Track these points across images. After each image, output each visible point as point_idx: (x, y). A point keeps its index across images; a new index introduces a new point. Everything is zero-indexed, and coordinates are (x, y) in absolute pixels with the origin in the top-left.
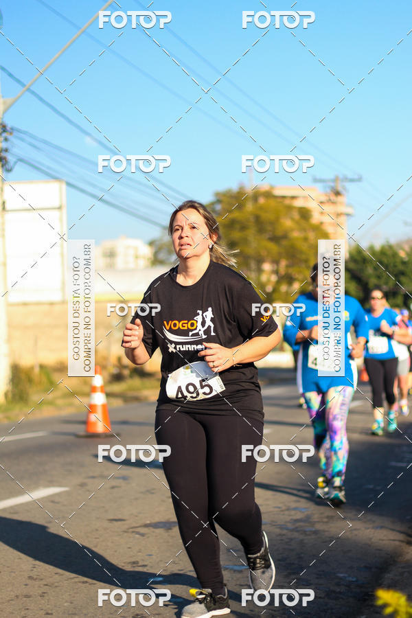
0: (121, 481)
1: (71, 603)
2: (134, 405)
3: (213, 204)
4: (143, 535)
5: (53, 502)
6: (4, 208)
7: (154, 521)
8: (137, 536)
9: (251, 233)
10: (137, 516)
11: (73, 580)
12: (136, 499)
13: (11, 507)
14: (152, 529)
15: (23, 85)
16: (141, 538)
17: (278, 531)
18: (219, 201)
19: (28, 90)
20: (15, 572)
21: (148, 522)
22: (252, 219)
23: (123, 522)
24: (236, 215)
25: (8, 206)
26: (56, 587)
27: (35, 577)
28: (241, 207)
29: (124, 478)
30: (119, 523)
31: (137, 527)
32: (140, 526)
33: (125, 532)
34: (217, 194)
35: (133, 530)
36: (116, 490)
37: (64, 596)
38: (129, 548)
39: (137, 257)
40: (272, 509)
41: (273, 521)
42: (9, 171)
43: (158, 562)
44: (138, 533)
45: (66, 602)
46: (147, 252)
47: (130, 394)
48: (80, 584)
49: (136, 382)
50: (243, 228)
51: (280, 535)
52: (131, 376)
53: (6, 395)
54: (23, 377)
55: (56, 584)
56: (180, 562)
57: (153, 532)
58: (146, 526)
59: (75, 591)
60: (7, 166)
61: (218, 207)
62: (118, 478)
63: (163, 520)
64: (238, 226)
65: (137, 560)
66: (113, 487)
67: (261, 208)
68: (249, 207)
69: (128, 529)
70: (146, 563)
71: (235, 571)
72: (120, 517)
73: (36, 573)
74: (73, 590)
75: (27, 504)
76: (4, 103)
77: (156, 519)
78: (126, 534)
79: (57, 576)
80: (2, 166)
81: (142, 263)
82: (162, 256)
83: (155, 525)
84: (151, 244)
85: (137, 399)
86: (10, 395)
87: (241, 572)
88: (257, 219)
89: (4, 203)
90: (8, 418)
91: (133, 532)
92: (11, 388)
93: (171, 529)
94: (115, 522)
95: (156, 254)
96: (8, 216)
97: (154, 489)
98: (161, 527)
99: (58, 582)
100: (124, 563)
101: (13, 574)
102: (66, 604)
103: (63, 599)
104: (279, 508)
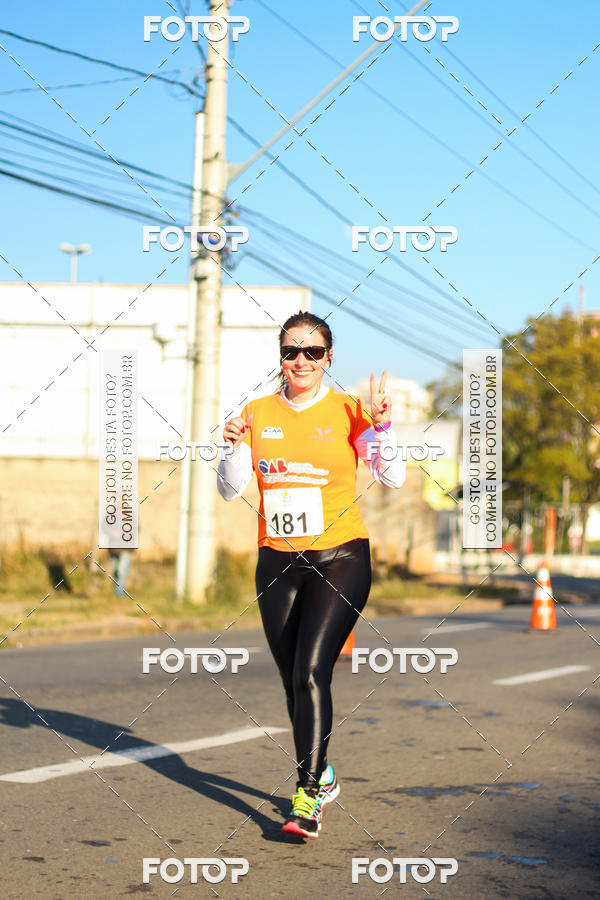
0: (365, 724)
1: (281, 893)
2: (392, 618)
3: (524, 334)
4: (392, 804)
5: (264, 747)
6: (220, 323)
7: (408, 785)
8: (384, 804)
9: (577, 380)
10: (384, 776)
11: (286, 861)
12: (387, 752)
13: (203, 750)
14: (406, 797)
15: (259, 146)
16: (389, 807)
17: (591, 812)
18: (533, 331)
19: (266, 153)
20: (201, 843)
21: (401, 786)
22: (579, 359)
23: (365, 784)
24: (557, 352)
25: (226, 320)
26: (261, 868)
27: (231, 852)
28: (564, 340)
29: (371, 721)
30: (359, 784)
31: (385, 792)
32: (389, 791)
33: (368, 798)
34: (530, 320)
35: (378, 796)
36: (357, 736)
37: (271, 883)
38: (371, 821)
39: (408, 406)
40: (584, 781)
41: (585, 798)
42: (230, 268)
43: (412, 845)
44: (385, 800)
45: (275, 891)
46: (424, 399)
47: (386, 602)
48: (297, 868)
49: (396, 586)
50: (567, 372)
51: (594, 819)
52: (389, 578)
53: (207, 591)
54: (233, 568)
55: (261, 865)
56: (444, 847)
57: (408, 800)
58: (398, 791)
59: (288, 876)
60: (228, 261)
61: (531, 340)
62: (362, 720)
63: (423, 785)
64: (557, 369)
65: (382, 838)
66: (353, 733)
67: (593, 345)
68: (577, 341)
69: (371, 794)
70: (393, 845)
71: (524, 866)
72: (361, 775)
73: (233, 847)
74: (286, 874)
75: (226, 747)
76: (230, 170)
77: (413, 783)
78: (367, 801)
79: (263, 853)
80: (222, 260)
81: (415, 415)
82: (444, 407)
83: (412, 792)
84: (430, 387)
85: (397, 611)
86: (213, 592)
87: (533, 867)
88: (587, 359)
89: (221, 314)
90: (207, 624)
91: (379, 798)
92: (215, 582)
93: (433, 798)
94: (352, 782)
95: (436, 403)
96: (226, 335)
97: (412, 739)
98: (420, 795)
99: (264, 862)
100: (363, 842)
101: (200, 846)
102: (273, 894)
103: (269, 886)
104: (596, 779)
